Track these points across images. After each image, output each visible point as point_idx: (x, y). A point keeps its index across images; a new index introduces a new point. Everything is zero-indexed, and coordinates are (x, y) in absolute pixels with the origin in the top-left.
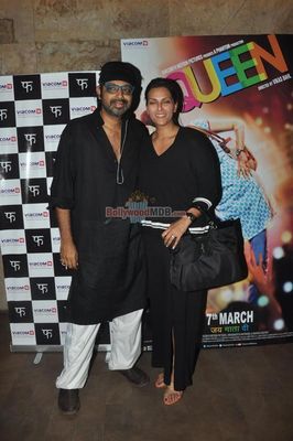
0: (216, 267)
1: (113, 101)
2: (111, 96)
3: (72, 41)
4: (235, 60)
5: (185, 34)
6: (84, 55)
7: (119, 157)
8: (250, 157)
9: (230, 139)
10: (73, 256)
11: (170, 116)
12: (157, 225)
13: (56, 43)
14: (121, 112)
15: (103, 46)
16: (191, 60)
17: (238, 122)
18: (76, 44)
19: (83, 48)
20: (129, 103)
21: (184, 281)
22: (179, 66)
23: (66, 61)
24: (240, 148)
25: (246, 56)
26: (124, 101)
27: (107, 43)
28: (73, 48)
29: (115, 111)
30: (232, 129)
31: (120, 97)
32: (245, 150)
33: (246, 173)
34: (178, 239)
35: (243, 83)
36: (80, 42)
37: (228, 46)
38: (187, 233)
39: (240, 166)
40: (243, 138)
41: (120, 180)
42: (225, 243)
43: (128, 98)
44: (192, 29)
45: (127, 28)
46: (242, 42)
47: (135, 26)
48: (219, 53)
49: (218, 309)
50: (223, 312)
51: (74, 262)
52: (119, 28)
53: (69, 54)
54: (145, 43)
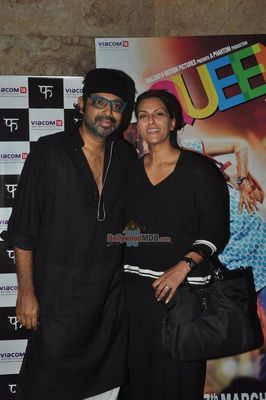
0: (223, 329)
1: (99, 119)
2: (96, 112)
3: (31, 35)
4: (237, 67)
5: (173, 33)
6: (46, 53)
7: (100, 188)
8: (255, 186)
9: (229, 164)
10: (34, 312)
11: (164, 131)
12: (146, 272)
13: (11, 36)
14: (108, 132)
15: (72, 44)
16: (181, 66)
17: (240, 143)
18: (37, 39)
19: (45, 45)
20: (118, 123)
21: (180, 347)
22: (167, 73)
23: (24, 61)
24: (243, 175)
25: (249, 62)
26: (112, 120)
27: (76, 40)
28: (34, 44)
29: (100, 130)
30: (233, 152)
31: (108, 114)
32: (249, 177)
33: (250, 207)
34: (174, 290)
35: (246, 94)
36: (42, 37)
37: (228, 49)
38: (184, 284)
39: (242, 197)
40: (246, 163)
41: (101, 215)
42: (234, 298)
43: (117, 116)
44: (183, 25)
45: (101, 22)
46: (246, 43)
47: (111, 21)
48: (217, 58)
49: (218, 388)
50: (226, 392)
51: (35, 320)
52: (92, 21)
53: (28, 52)
54: (126, 44)
